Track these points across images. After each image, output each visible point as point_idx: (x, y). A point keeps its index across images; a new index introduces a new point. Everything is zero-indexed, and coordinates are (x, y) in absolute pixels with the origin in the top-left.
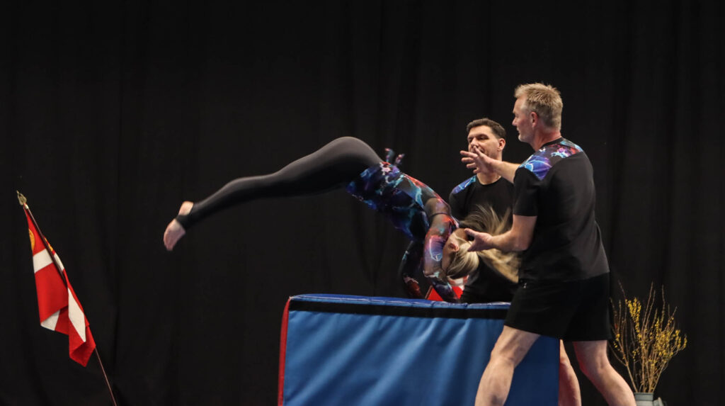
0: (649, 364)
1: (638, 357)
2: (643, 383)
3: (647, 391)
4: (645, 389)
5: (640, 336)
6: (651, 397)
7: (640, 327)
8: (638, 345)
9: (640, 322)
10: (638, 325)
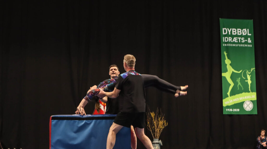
0: (157, 130)
1: (154, 129)
2: (156, 136)
3: (157, 138)
4: (156, 138)
5: (154, 123)
6: (158, 140)
7: (155, 120)
8: (154, 125)
9: (155, 119)
10: (154, 119)
